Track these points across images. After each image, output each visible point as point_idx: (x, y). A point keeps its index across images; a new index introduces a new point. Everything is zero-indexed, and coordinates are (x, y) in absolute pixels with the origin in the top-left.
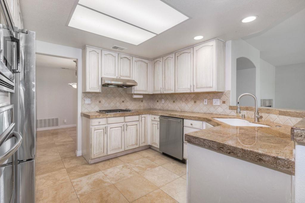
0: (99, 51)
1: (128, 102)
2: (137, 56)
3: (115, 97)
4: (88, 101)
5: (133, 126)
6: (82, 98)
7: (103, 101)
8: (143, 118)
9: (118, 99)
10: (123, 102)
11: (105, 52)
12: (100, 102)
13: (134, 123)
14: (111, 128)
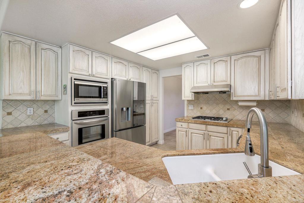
0: (192, 64)
1: (236, 110)
2: (236, 54)
3: (217, 104)
4: (191, 107)
5: (219, 138)
6: (187, 105)
7: (205, 108)
8: (234, 132)
9: (221, 106)
10: (228, 109)
11: (196, 64)
12: (201, 108)
13: (219, 135)
14: (192, 133)
